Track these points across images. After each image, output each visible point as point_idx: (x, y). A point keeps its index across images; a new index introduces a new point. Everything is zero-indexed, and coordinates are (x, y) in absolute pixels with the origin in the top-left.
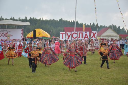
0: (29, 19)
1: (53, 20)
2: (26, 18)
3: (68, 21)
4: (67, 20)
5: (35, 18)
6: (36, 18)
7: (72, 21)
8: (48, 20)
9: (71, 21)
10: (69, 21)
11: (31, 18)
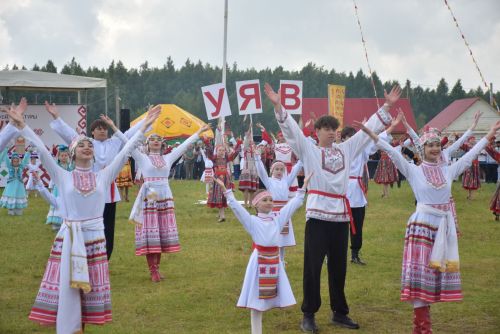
0: (183, 69)
1: (277, 70)
2: (170, 63)
3: (338, 75)
4: (333, 72)
5: (204, 65)
6: (208, 65)
7: (355, 75)
8: (258, 71)
9: (348, 75)
10: (343, 75)
11: (188, 62)
